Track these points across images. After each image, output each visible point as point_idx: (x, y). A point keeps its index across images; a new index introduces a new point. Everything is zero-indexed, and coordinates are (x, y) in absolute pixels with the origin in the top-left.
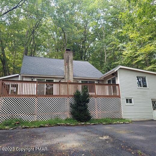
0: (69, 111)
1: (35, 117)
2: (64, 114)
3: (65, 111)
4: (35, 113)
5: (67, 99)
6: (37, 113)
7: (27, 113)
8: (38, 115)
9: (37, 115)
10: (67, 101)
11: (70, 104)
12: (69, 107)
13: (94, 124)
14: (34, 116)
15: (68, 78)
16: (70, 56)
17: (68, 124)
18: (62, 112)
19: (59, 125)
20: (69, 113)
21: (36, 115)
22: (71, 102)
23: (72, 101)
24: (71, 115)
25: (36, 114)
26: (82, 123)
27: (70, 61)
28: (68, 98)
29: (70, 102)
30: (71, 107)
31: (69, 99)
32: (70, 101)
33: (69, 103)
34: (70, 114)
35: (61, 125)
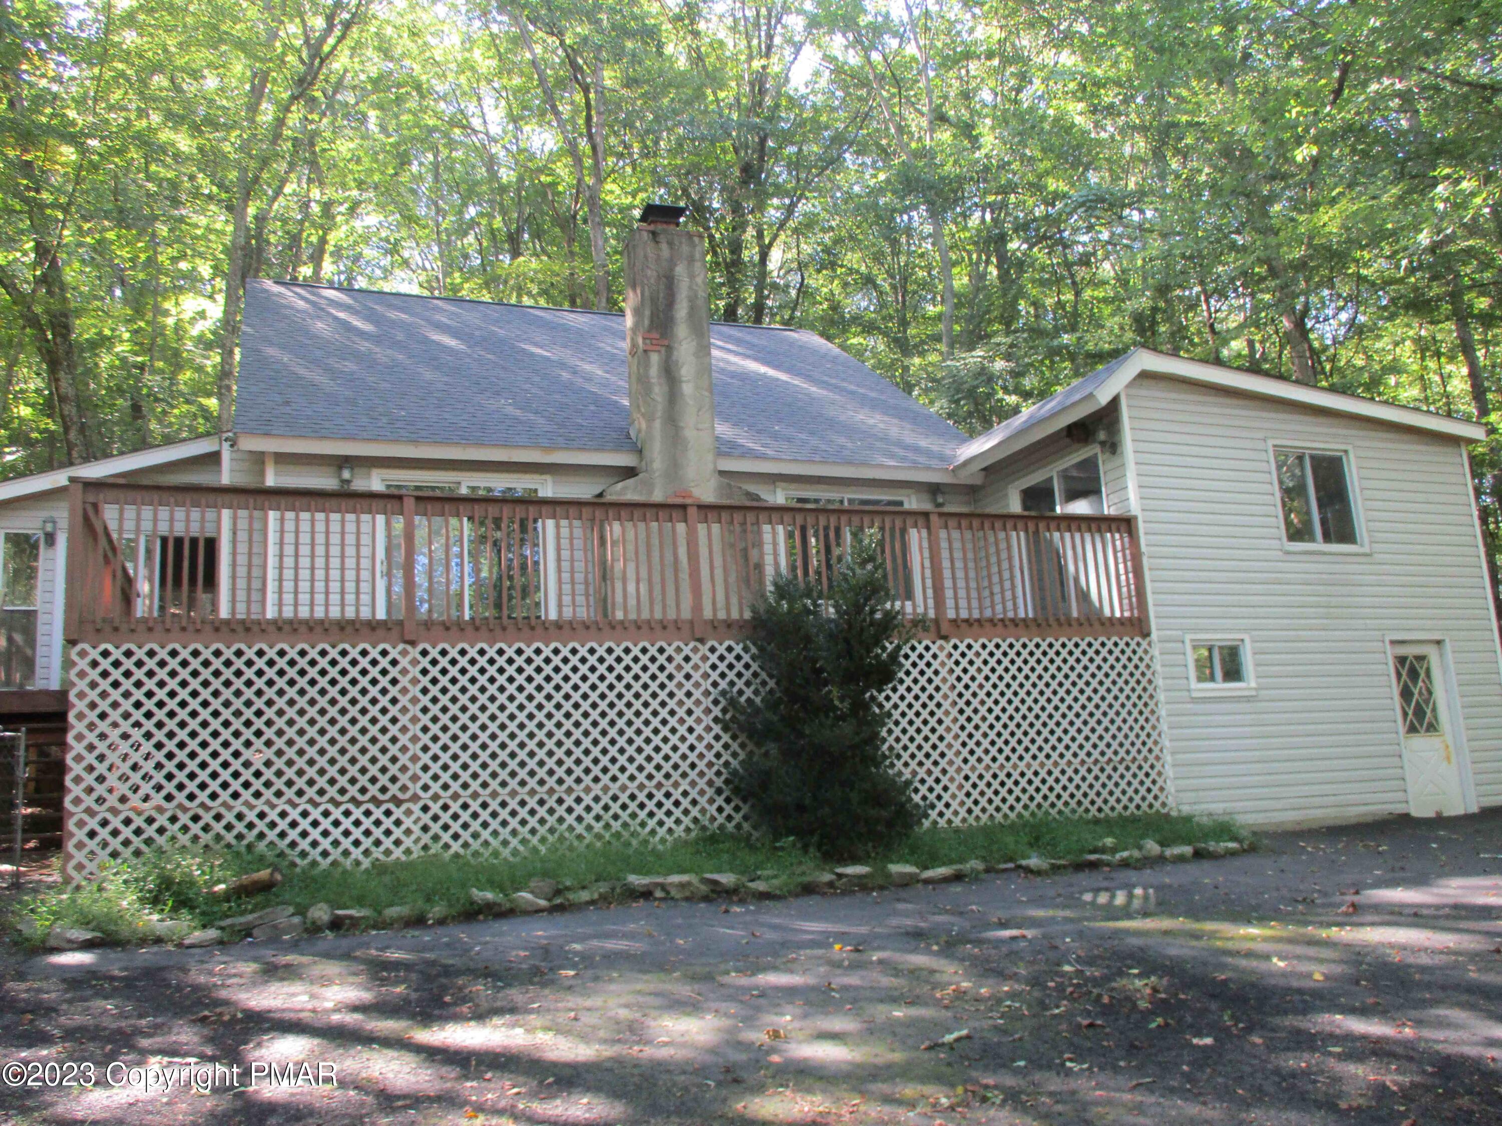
0: (710, 765)
1: (408, 822)
2: (668, 795)
3: (676, 767)
4: (404, 789)
5: (687, 659)
6: (426, 788)
7: (332, 792)
8: (435, 808)
9: (425, 809)
10: (688, 677)
11: (716, 702)
12: (708, 729)
13: (958, 877)
14: (398, 813)
15: (674, 467)
16: (680, 270)
17: (727, 879)
18: (650, 777)
19: (646, 894)
20: (710, 783)
21: (416, 808)
22: (723, 684)
23: (731, 675)
24: (728, 800)
25: (415, 798)
26: (851, 870)
27: (681, 311)
28: (695, 650)
29: (715, 684)
30: (726, 729)
31: (705, 658)
32: (715, 676)
33: (707, 693)
34: (719, 791)
35: (659, 894)
